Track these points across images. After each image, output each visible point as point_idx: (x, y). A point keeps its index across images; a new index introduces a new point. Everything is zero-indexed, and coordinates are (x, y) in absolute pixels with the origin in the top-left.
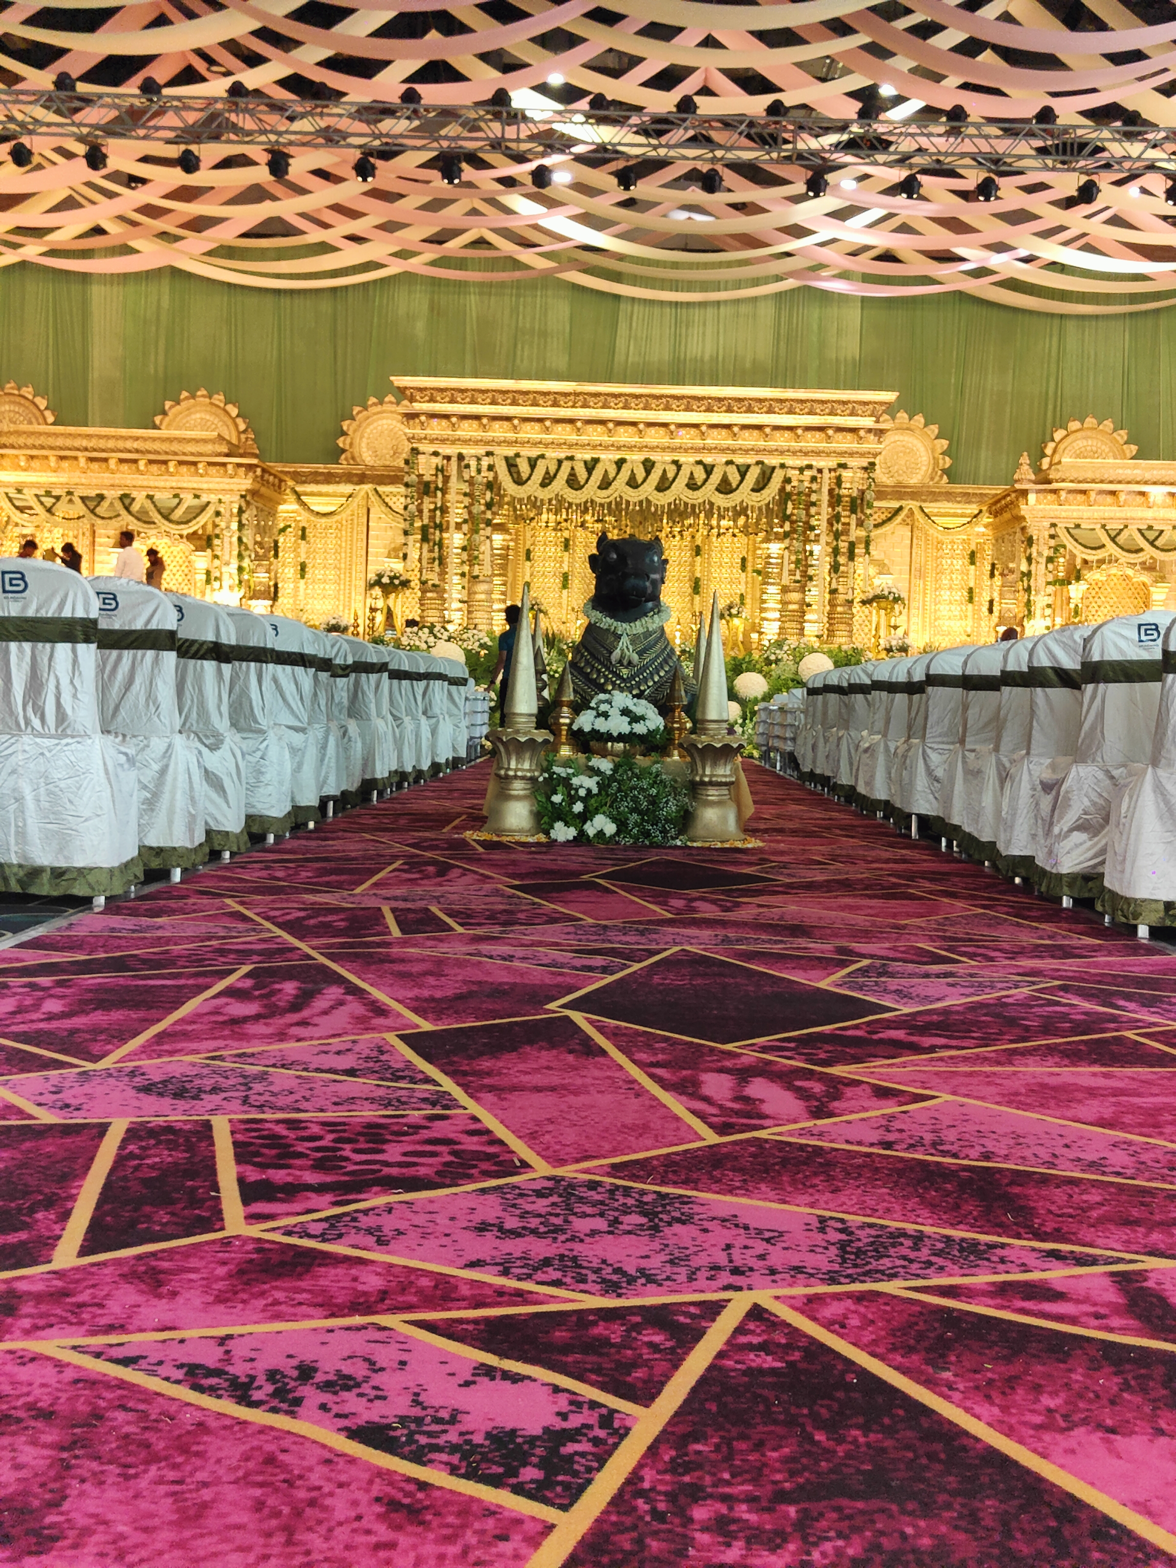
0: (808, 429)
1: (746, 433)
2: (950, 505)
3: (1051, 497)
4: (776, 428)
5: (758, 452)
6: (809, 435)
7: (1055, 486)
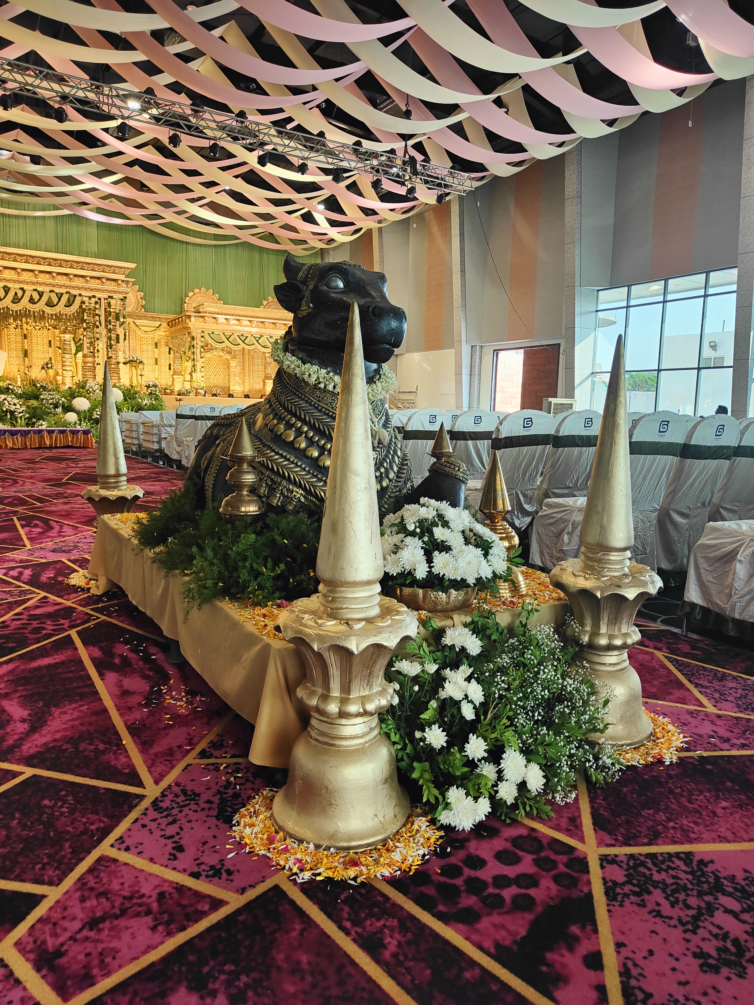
0: (92, 277)
1: (59, 277)
2: (147, 322)
3: (201, 319)
4: (75, 276)
5: (67, 287)
6: (92, 281)
7: (202, 314)
